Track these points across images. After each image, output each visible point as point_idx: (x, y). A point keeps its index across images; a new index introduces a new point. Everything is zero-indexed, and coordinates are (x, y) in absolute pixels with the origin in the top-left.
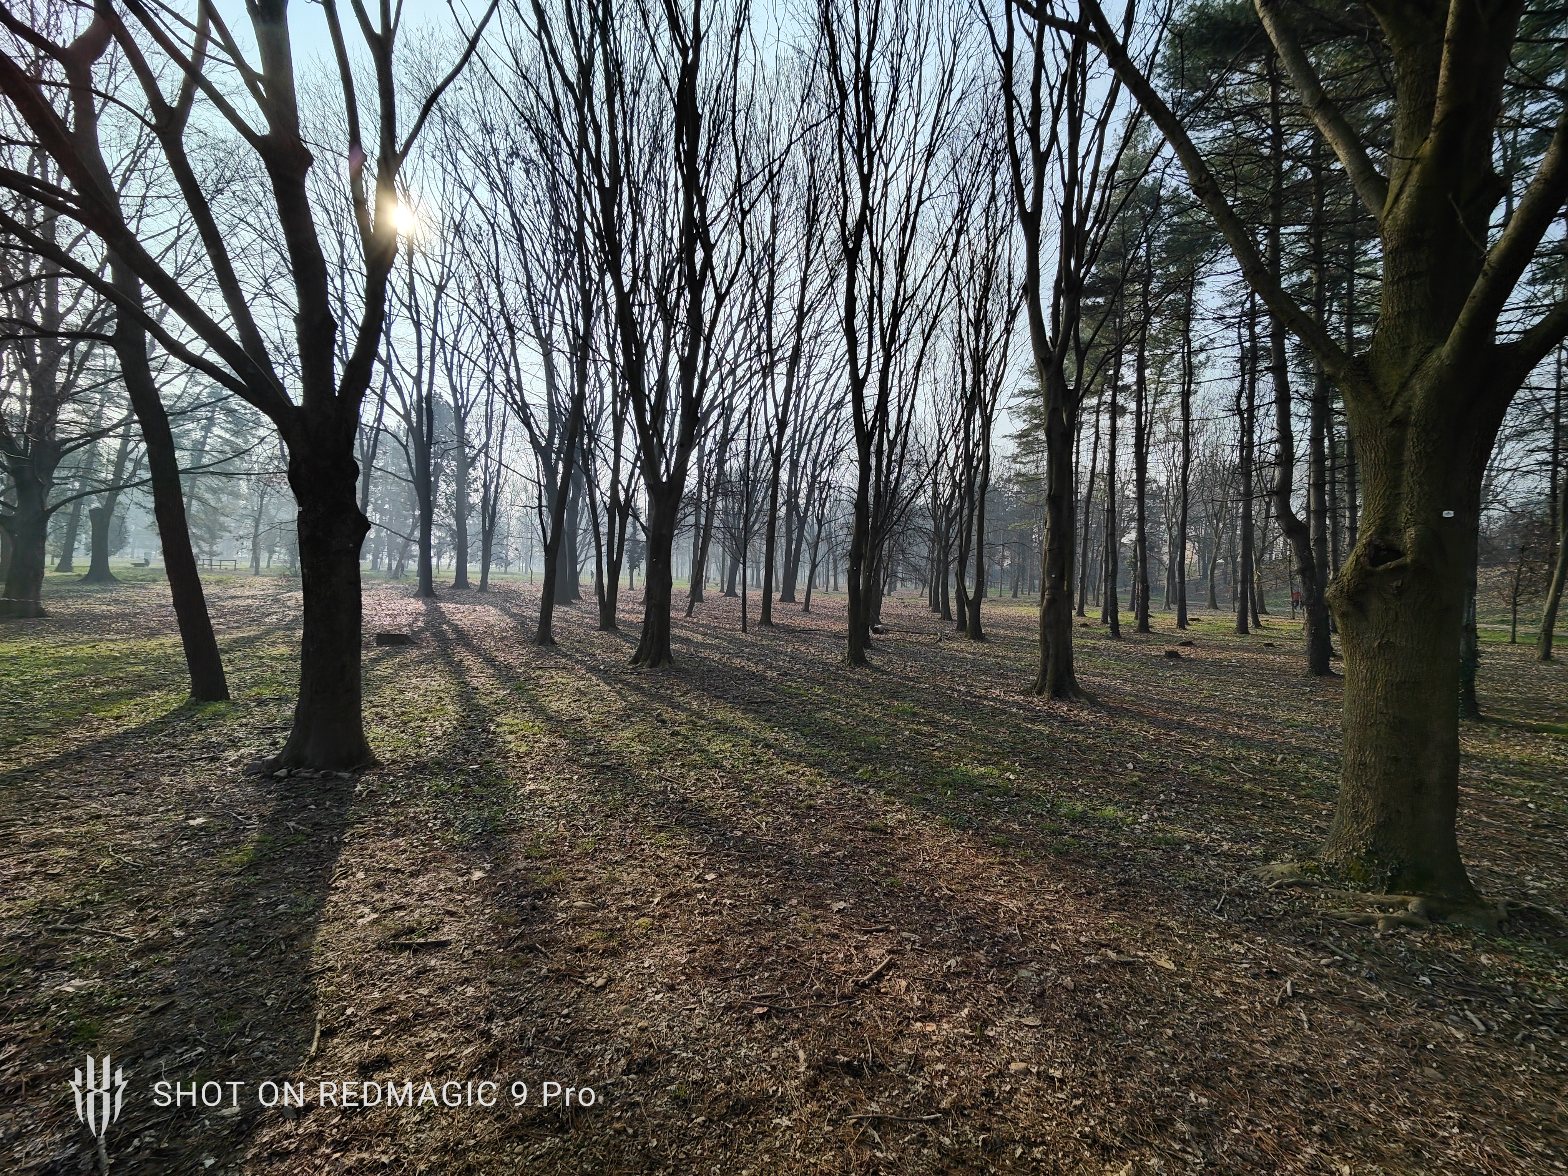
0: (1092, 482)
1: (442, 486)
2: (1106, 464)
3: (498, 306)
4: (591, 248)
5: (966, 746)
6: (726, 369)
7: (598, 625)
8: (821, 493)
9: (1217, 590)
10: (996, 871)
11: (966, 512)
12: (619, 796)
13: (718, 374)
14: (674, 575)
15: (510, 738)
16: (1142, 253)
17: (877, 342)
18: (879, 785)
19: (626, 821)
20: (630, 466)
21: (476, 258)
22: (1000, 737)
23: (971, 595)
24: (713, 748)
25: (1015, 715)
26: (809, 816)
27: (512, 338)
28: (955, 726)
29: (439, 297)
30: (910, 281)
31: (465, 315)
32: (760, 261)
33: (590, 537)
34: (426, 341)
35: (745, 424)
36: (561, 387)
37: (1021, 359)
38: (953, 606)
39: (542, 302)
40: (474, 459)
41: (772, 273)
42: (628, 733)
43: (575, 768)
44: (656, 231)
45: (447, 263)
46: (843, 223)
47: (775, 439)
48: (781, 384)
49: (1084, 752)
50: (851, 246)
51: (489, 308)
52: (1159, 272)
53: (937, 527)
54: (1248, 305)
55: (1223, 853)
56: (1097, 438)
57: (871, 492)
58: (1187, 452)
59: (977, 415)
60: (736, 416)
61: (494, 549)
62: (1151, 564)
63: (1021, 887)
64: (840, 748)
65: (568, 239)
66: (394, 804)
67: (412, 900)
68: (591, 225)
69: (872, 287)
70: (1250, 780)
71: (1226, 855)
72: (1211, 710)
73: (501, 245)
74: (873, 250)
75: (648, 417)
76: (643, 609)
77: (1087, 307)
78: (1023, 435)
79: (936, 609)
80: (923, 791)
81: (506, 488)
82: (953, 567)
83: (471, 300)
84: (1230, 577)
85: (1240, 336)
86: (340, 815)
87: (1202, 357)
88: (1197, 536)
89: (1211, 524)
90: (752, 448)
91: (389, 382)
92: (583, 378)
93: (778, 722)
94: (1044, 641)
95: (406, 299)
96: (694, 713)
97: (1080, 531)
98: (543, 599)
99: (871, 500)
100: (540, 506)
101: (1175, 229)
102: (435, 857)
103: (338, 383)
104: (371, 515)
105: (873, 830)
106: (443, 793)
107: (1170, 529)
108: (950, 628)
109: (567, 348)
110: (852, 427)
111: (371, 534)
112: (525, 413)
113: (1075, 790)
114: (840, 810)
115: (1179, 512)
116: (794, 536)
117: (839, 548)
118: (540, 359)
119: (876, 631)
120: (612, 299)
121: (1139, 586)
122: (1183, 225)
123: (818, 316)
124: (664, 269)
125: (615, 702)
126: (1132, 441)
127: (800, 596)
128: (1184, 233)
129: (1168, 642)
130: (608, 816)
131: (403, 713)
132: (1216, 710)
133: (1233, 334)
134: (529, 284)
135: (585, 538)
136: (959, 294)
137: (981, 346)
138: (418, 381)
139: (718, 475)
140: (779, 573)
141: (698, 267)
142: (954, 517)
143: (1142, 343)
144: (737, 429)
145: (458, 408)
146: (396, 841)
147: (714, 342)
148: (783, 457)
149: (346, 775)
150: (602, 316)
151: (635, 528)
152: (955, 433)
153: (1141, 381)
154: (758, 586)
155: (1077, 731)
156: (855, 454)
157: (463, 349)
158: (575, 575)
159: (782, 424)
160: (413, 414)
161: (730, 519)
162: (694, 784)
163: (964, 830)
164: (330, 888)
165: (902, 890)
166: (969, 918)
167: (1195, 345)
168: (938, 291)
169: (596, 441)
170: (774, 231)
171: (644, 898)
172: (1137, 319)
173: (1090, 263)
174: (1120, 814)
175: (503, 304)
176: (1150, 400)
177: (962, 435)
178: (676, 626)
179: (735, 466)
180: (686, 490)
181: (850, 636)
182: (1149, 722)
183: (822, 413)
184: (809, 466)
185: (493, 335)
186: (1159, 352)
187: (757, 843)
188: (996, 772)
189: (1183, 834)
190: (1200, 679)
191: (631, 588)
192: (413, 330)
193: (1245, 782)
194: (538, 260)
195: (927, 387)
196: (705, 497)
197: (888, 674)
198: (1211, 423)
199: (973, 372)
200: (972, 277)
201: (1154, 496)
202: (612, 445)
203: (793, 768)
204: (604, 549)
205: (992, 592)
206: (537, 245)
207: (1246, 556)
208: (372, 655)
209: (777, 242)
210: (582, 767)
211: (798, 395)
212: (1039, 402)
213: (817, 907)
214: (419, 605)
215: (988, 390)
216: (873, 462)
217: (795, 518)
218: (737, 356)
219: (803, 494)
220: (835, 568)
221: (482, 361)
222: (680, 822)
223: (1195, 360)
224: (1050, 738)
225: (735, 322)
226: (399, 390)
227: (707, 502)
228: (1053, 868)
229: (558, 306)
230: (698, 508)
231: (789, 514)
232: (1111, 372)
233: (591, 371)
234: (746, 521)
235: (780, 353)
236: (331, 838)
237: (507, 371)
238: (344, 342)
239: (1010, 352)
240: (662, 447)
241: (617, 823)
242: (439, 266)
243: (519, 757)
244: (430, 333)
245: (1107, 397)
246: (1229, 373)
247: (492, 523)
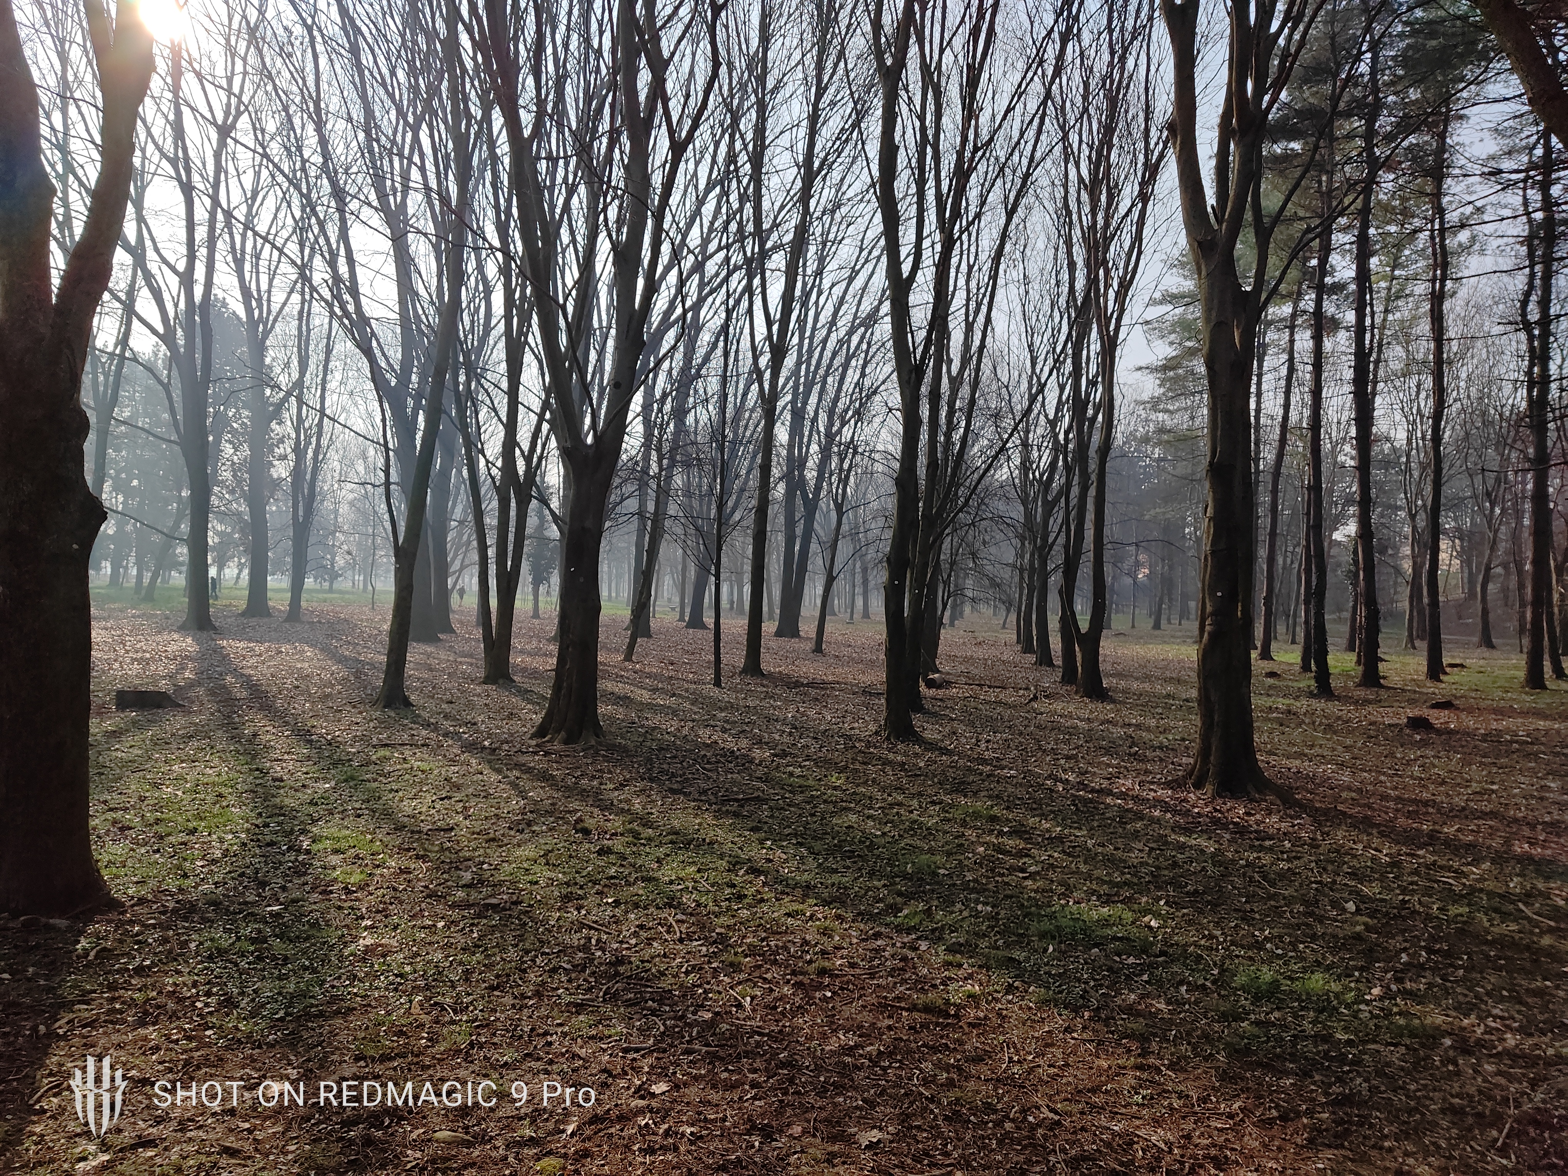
0: (1283, 441)
1: (228, 450)
2: (1307, 413)
3: (318, 159)
4: (469, 64)
5: (1077, 872)
6: (688, 263)
7: (481, 674)
8: (842, 461)
9: (1492, 617)
10: (1129, 1080)
11: (1075, 491)
12: (512, 954)
13: (675, 272)
14: (604, 593)
15: (335, 859)
16: (1363, 68)
17: (931, 217)
18: (936, 936)
19: (523, 996)
20: (534, 418)
21: (283, 81)
22: (1134, 857)
23: (1084, 625)
24: (666, 873)
25: (1158, 821)
26: (820, 987)
27: (341, 210)
28: (1060, 839)
29: (222, 144)
30: (984, 118)
31: (265, 173)
32: (743, 87)
33: (469, 534)
34: (201, 214)
35: (719, 351)
36: (422, 291)
37: (1167, 242)
38: (1056, 643)
39: (391, 154)
40: (280, 405)
41: (762, 107)
42: (528, 851)
43: (440, 908)
44: (575, 37)
45: (236, 89)
46: (877, 25)
47: (767, 375)
48: (776, 289)
49: (1273, 884)
50: (889, 62)
51: (304, 161)
52: (1391, 98)
53: (1029, 515)
54: (1539, 152)
55: (1507, 1052)
56: (1291, 370)
57: (922, 461)
58: (1440, 391)
59: (1094, 334)
60: (705, 337)
61: (312, 552)
62: (1382, 577)
63: (1171, 1108)
64: (872, 874)
65: (432, 51)
66: (140, 971)
67: (166, 1131)
68: (469, 30)
69: (923, 129)
70: (1551, 930)
71: (1513, 1056)
72: (1484, 815)
73: (323, 61)
74: (925, 68)
75: (563, 340)
76: (554, 648)
77: (1276, 159)
78: (1169, 366)
79: (1027, 649)
80: (1007, 945)
81: (331, 453)
82: (1055, 580)
83: (275, 149)
84: (1514, 596)
85: (1526, 202)
86: (50, 990)
87: (1464, 236)
88: (1458, 529)
89: (1481, 508)
90: (731, 391)
91: (140, 282)
92: (457, 277)
93: (770, 831)
94: (1204, 700)
95: (169, 146)
96: (636, 817)
97: (1264, 521)
98: (392, 633)
99: (922, 471)
100: (387, 483)
101: (1418, 30)
102: (206, 1058)
103: (56, 281)
104: (110, 497)
105: (927, 1009)
106: (221, 952)
107: (1413, 517)
108: (1050, 679)
109: (431, 229)
110: (891, 355)
111: (108, 528)
112: (363, 333)
113: (1259, 946)
114: (872, 976)
115: (1428, 490)
116: (799, 530)
117: (872, 550)
118: (386, 245)
119: (931, 684)
120: (503, 148)
121: (1362, 611)
122: (1430, 23)
123: (836, 175)
124: (588, 100)
125: (508, 800)
126: (1349, 374)
127: (807, 627)
128: (1433, 35)
129: (1412, 702)
130: (492, 988)
131: (158, 821)
132: (1493, 815)
133: (1514, 199)
134: (369, 124)
135: (460, 535)
136: (1065, 138)
137: (1100, 221)
138: (187, 279)
139: (677, 433)
140: (774, 591)
141: (642, 97)
142: (1056, 500)
143: (1364, 214)
144: (707, 359)
145: (252, 323)
146: (142, 1031)
147: (668, 218)
148: (780, 404)
149: (61, 923)
150: (488, 175)
151: (542, 517)
152: (1058, 363)
153: (1363, 276)
154: (741, 611)
155: (1261, 848)
156: (896, 399)
157: (262, 228)
158: (444, 594)
159: (779, 352)
160: (180, 332)
161: (695, 503)
162: (635, 934)
163: (1076, 1010)
164: (30, 1112)
165: (974, 1110)
166: (1085, 1159)
167: (1452, 217)
168: (1031, 134)
169: (479, 378)
170: (765, 39)
171: (551, 1125)
172: (1356, 176)
173: (1278, 87)
174: (1335, 987)
175: (326, 156)
176: (1379, 308)
177: (1068, 366)
178: (608, 676)
179: (704, 418)
180: (624, 457)
181: (889, 692)
182: (1382, 834)
183: (842, 332)
184: (823, 418)
185: (309, 206)
186: (1393, 229)
187: (737, 1033)
188: (1128, 916)
189: (1439, 1020)
190: (1466, 762)
191: (536, 615)
192: (179, 197)
193: (1542, 933)
194: (384, 84)
195: (1013, 290)
196: (654, 468)
197: (949, 753)
198: (1479, 344)
199: (1088, 264)
200: (1086, 110)
201: (1387, 464)
202: (505, 385)
203: (796, 907)
204: (491, 552)
205: (1118, 621)
206: (381, 60)
207: (1540, 562)
208: (108, 725)
209: (770, 55)
210: (453, 906)
211: (804, 304)
212: (1195, 312)
213: (833, 1139)
214: (188, 644)
215: (1111, 295)
216: (925, 412)
217: (799, 501)
218: (705, 241)
219: (812, 463)
220: (865, 582)
221: (292, 248)
222: (612, 997)
223: (1451, 243)
224: (1217, 858)
225: (702, 186)
226: (157, 295)
227: (658, 477)
228: (1224, 1077)
229: (416, 159)
230: (643, 485)
231: (790, 494)
232: (1314, 262)
233: (471, 266)
234: (721, 506)
235: (774, 236)
236: (35, 1029)
237: (332, 264)
238: (68, 217)
239: (1147, 232)
240: (586, 389)
241: (508, 1000)
242: (223, 95)
243: (348, 892)
244: (208, 202)
245: (1308, 302)
246: (1506, 263)
247: (309, 510)
